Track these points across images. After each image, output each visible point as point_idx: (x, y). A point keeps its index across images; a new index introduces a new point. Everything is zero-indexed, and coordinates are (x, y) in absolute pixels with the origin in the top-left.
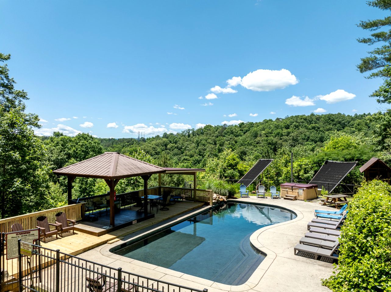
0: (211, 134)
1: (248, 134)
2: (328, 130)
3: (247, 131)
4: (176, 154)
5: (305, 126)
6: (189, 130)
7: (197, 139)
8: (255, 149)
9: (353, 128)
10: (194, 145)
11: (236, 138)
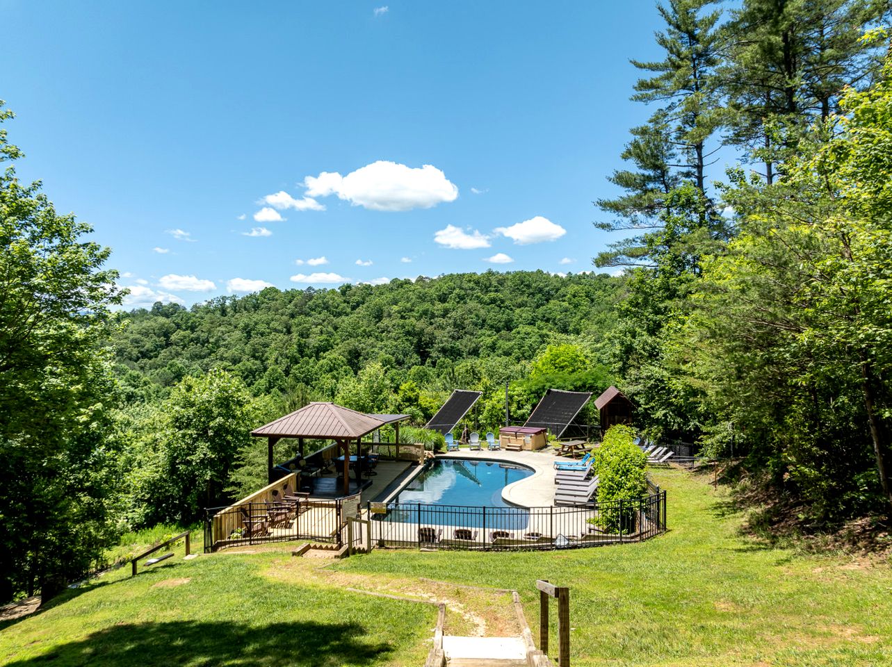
0: (277, 310)
1: (361, 310)
2: (520, 306)
3: (358, 305)
4: (196, 356)
5: (478, 297)
6: (224, 298)
7: (246, 320)
8: (380, 344)
9: (564, 301)
10: (237, 334)
11: (335, 320)
